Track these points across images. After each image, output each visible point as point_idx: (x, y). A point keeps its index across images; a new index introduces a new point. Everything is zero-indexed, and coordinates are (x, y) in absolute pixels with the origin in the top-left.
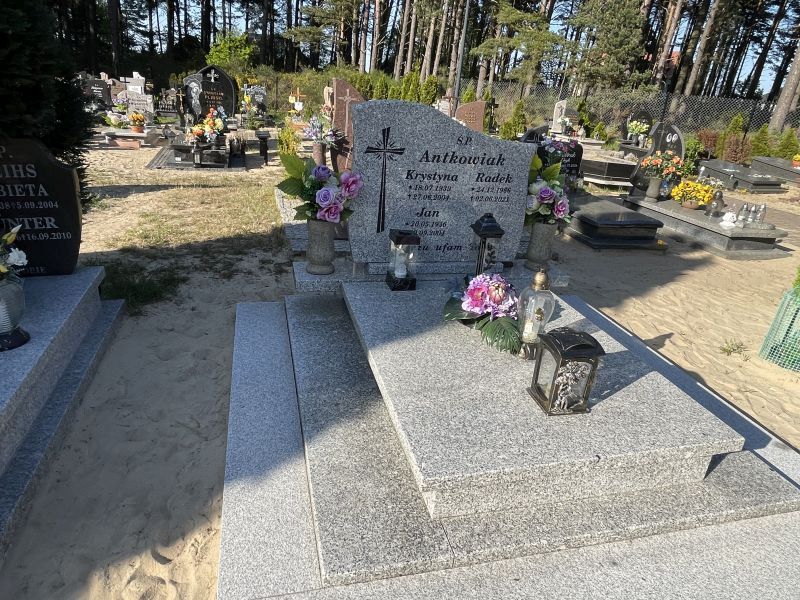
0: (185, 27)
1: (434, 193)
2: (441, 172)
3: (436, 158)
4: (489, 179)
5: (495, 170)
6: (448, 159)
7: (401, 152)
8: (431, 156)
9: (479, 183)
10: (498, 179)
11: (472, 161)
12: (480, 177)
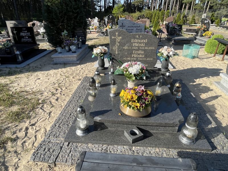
0: (109, 4)
2: (131, 29)
3: (130, 27)
5: (139, 28)
6: (132, 27)
7: (125, 26)
10: (140, 29)
11: (135, 27)
12: (137, 29)
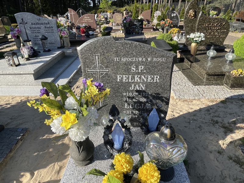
1: (37, 32)
2: (36, 27)
3: (34, 24)
4: (48, 28)
5: (48, 26)
6: (37, 24)
7: (27, 23)
8: (33, 24)
9: (46, 29)
10: (49, 28)
11: (42, 24)
12: (45, 27)
